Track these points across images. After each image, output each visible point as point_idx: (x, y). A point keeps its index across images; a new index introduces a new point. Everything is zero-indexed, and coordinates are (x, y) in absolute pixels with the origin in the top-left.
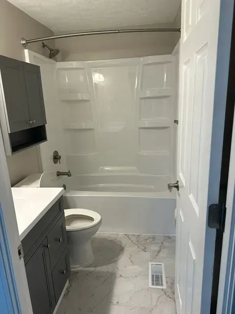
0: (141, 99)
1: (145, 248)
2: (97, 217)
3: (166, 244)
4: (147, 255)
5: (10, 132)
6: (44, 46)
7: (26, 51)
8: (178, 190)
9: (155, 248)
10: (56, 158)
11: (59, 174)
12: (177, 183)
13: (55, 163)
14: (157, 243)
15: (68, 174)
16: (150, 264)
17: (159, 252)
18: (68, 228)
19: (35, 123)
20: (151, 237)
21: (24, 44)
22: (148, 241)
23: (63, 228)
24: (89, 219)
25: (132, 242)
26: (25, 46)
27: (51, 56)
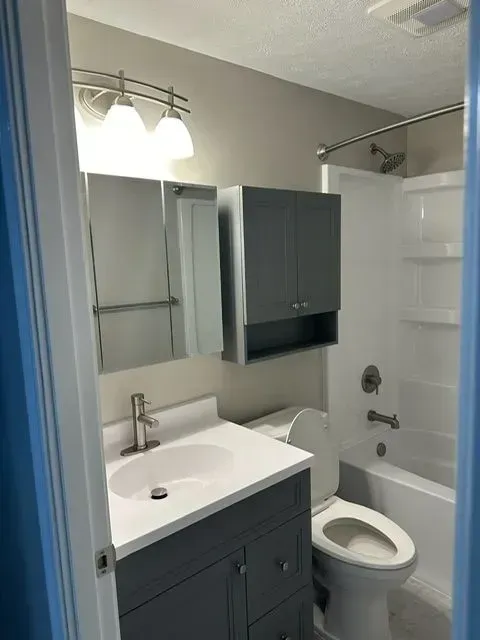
2: (406, 550)
5: (246, 324)
6: (374, 150)
7: (325, 168)
10: (371, 380)
11: (373, 416)
13: (367, 390)
15: (393, 422)
19: (309, 308)
21: (323, 155)
23: (301, 541)
26: (323, 158)
27: (385, 169)
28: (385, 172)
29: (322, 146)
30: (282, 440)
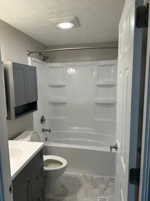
0: (97, 86)
1: (96, 185)
3: (110, 184)
4: (97, 191)
5: (15, 106)
6: (40, 54)
7: (29, 58)
8: (116, 150)
9: (103, 186)
10: (43, 120)
11: (44, 130)
12: (116, 145)
13: (42, 123)
14: (104, 183)
15: (49, 131)
16: (99, 197)
17: (105, 190)
18: (45, 168)
19: (31, 100)
20: (101, 178)
22: (99, 181)
23: (42, 169)
24: (59, 163)
25: (88, 180)
26: (29, 55)
27: (44, 60)
28: (43, 61)
29: (28, 51)
30: (29, 141)
